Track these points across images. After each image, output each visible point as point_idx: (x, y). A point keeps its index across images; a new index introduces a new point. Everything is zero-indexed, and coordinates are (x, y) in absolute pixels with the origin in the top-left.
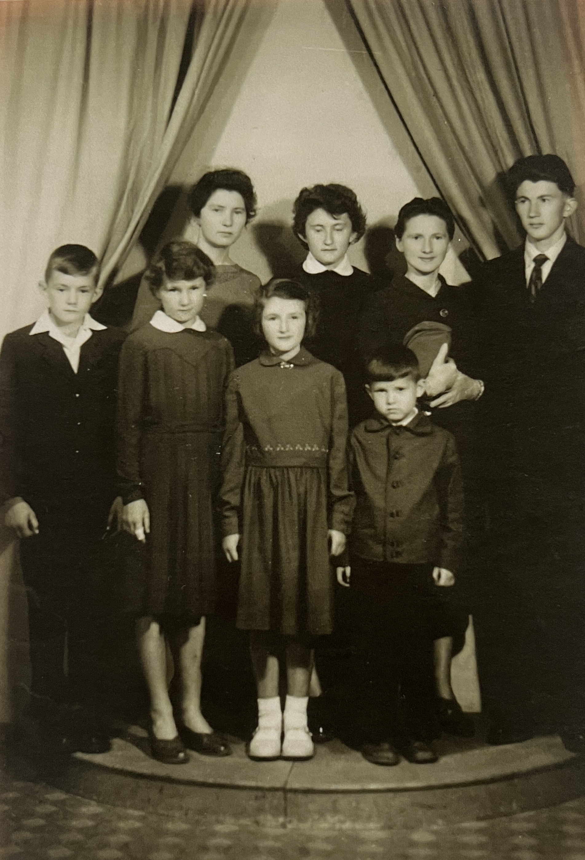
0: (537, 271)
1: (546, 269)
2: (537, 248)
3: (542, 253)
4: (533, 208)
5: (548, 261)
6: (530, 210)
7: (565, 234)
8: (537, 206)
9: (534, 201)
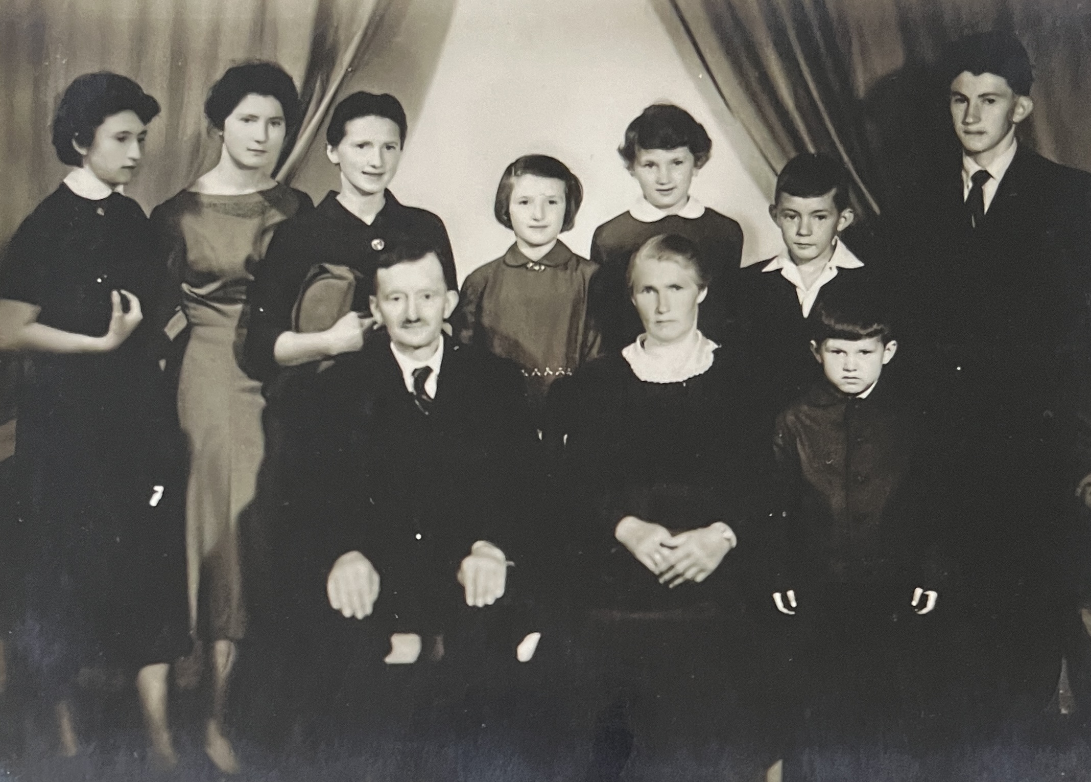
0: (978, 192)
1: (990, 190)
2: (977, 163)
3: (983, 169)
4: (971, 110)
5: (991, 179)
6: (966, 114)
7: (1015, 141)
8: (977, 107)
9: (974, 100)
